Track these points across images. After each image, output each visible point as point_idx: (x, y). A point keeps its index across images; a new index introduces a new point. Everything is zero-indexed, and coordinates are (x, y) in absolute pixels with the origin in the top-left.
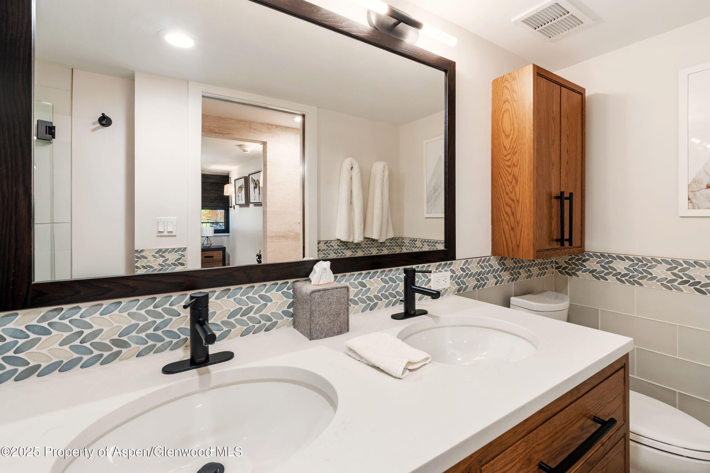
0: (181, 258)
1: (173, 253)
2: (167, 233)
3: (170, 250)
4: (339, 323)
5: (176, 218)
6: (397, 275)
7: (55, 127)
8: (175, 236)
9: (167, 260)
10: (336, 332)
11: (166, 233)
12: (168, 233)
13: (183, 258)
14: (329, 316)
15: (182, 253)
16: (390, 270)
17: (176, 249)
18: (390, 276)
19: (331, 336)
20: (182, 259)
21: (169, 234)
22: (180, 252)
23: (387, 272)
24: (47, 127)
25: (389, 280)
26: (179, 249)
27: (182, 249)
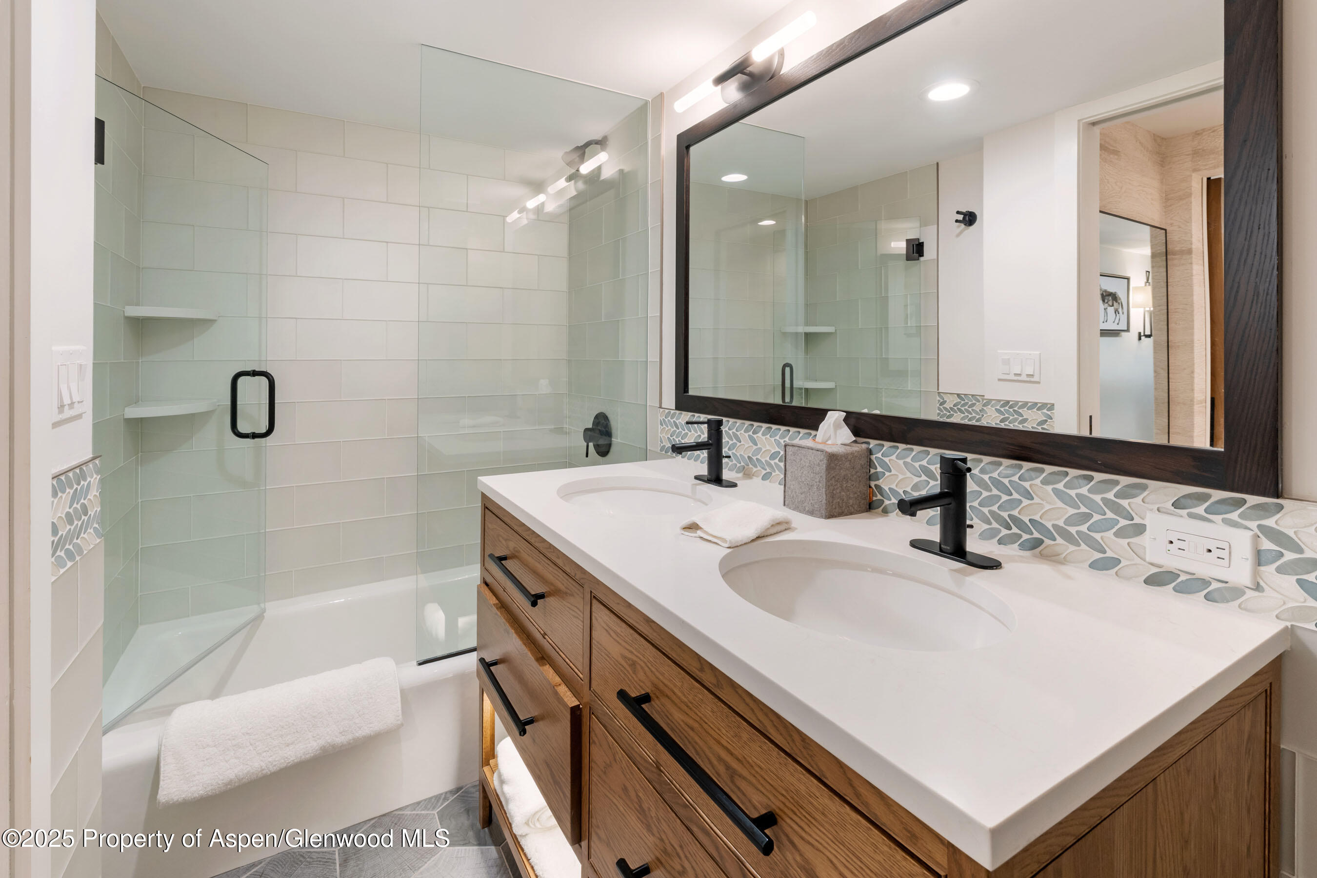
0: (1046, 421)
1: (1035, 410)
2: (1013, 375)
3: (1029, 404)
4: (811, 498)
5: (1038, 352)
6: (1016, 478)
7: (923, 243)
8: (1039, 383)
9: (1025, 420)
10: (807, 509)
11: (1024, 378)
12: (1027, 377)
13: (1049, 420)
14: (801, 483)
15: (1049, 413)
16: (995, 462)
17: (1039, 405)
18: (995, 475)
19: (800, 512)
20: (1047, 423)
21: (1028, 379)
22: (1045, 411)
23: (987, 464)
24: (915, 245)
25: (990, 484)
26: (1044, 406)
27: (1049, 406)
